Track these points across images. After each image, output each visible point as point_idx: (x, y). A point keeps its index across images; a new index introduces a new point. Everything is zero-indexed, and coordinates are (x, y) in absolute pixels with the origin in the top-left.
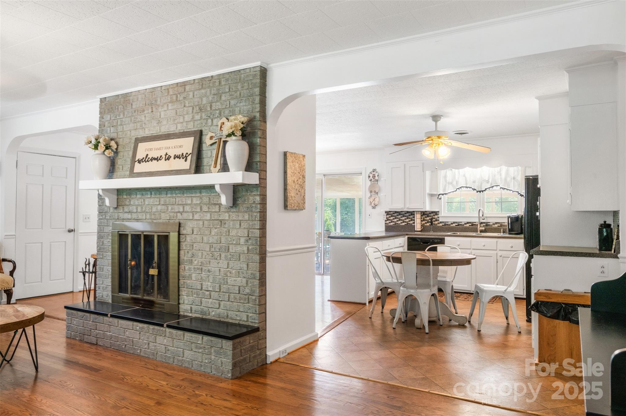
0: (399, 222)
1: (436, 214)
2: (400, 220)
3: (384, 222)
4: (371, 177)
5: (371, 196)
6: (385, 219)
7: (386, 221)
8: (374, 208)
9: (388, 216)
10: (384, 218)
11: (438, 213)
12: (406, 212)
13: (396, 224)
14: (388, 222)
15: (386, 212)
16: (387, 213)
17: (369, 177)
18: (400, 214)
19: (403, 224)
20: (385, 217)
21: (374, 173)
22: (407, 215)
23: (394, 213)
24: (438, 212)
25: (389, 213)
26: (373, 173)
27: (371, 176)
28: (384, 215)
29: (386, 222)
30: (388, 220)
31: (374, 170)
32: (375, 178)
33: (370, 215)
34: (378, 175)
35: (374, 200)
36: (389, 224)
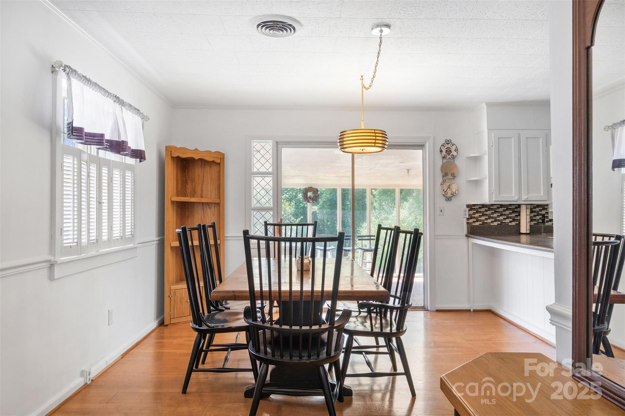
0: (489, 221)
1: (544, 209)
2: (490, 218)
3: (465, 221)
4: (444, 153)
5: (444, 181)
6: (468, 217)
7: (468, 219)
8: (449, 199)
9: (471, 212)
10: (465, 215)
11: (546, 207)
12: (499, 206)
13: (483, 223)
14: (471, 221)
15: (468, 206)
16: (470, 207)
17: (441, 151)
18: (490, 209)
19: (496, 224)
20: (467, 213)
21: (449, 146)
22: (501, 210)
23: (480, 208)
24: (547, 205)
25: (473, 207)
26: (447, 146)
27: (444, 150)
28: (465, 211)
30: (471, 217)
31: (448, 141)
32: (451, 154)
33: (441, 211)
34: (456, 149)
35: (449, 187)
36: (473, 224)
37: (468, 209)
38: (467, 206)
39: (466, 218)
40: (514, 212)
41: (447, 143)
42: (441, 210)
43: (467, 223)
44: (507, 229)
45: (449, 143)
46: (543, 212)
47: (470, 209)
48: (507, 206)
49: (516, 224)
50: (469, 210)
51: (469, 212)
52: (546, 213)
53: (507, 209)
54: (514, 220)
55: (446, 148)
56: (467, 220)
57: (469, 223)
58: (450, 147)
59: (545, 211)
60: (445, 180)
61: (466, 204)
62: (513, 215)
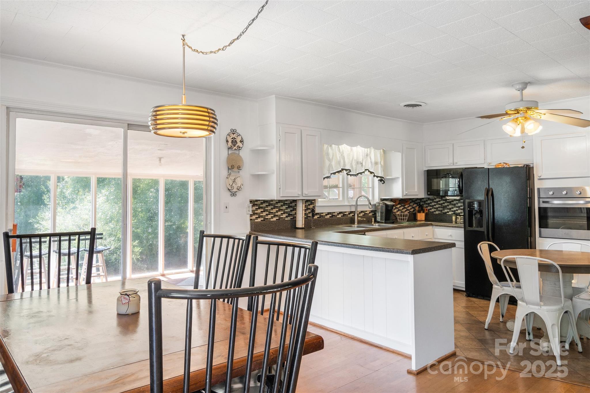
0: (269, 216)
1: (312, 203)
2: (270, 213)
3: (248, 218)
4: (230, 144)
5: (229, 175)
6: (251, 213)
7: (251, 215)
8: (233, 194)
9: (254, 208)
10: (249, 211)
11: (313, 202)
13: (265, 219)
14: (254, 217)
16: (254, 203)
17: (227, 141)
18: (270, 205)
19: (275, 219)
20: (251, 209)
21: (235, 136)
22: (279, 205)
23: (262, 203)
24: (314, 200)
25: (256, 203)
26: (232, 136)
27: (230, 140)
28: (249, 207)
29: (252, 218)
30: (254, 214)
31: (234, 130)
32: (237, 145)
33: (226, 208)
34: (242, 140)
35: (234, 181)
36: (256, 221)
37: (251, 204)
38: (250, 201)
39: (249, 215)
40: (289, 207)
41: (233, 133)
42: (226, 206)
43: (251, 219)
44: (285, 224)
45: (234, 133)
46: (311, 206)
47: (253, 204)
48: (284, 201)
49: (291, 219)
50: (252, 206)
51: (252, 208)
52: (313, 207)
53: (284, 204)
54: (289, 215)
55: (231, 138)
56: (250, 217)
57: (252, 219)
58: (236, 138)
59: (313, 206)
60: (230, 173)
61: (250, 200)
62: (289, 210)
